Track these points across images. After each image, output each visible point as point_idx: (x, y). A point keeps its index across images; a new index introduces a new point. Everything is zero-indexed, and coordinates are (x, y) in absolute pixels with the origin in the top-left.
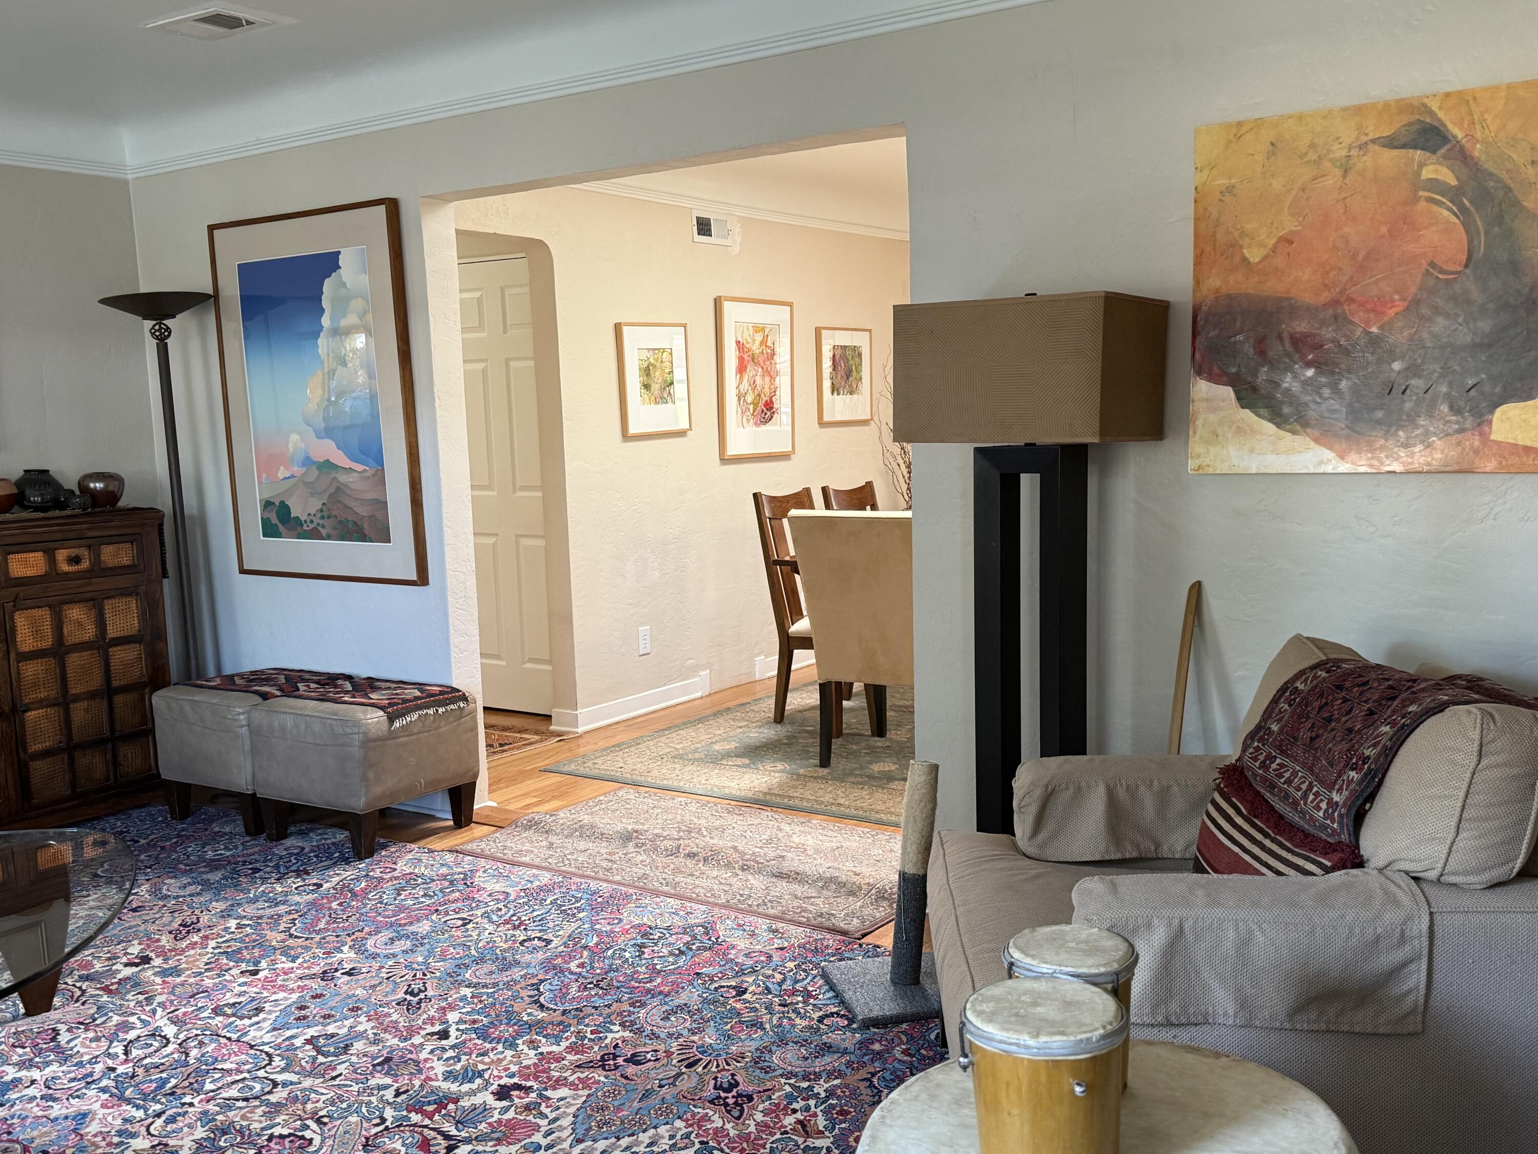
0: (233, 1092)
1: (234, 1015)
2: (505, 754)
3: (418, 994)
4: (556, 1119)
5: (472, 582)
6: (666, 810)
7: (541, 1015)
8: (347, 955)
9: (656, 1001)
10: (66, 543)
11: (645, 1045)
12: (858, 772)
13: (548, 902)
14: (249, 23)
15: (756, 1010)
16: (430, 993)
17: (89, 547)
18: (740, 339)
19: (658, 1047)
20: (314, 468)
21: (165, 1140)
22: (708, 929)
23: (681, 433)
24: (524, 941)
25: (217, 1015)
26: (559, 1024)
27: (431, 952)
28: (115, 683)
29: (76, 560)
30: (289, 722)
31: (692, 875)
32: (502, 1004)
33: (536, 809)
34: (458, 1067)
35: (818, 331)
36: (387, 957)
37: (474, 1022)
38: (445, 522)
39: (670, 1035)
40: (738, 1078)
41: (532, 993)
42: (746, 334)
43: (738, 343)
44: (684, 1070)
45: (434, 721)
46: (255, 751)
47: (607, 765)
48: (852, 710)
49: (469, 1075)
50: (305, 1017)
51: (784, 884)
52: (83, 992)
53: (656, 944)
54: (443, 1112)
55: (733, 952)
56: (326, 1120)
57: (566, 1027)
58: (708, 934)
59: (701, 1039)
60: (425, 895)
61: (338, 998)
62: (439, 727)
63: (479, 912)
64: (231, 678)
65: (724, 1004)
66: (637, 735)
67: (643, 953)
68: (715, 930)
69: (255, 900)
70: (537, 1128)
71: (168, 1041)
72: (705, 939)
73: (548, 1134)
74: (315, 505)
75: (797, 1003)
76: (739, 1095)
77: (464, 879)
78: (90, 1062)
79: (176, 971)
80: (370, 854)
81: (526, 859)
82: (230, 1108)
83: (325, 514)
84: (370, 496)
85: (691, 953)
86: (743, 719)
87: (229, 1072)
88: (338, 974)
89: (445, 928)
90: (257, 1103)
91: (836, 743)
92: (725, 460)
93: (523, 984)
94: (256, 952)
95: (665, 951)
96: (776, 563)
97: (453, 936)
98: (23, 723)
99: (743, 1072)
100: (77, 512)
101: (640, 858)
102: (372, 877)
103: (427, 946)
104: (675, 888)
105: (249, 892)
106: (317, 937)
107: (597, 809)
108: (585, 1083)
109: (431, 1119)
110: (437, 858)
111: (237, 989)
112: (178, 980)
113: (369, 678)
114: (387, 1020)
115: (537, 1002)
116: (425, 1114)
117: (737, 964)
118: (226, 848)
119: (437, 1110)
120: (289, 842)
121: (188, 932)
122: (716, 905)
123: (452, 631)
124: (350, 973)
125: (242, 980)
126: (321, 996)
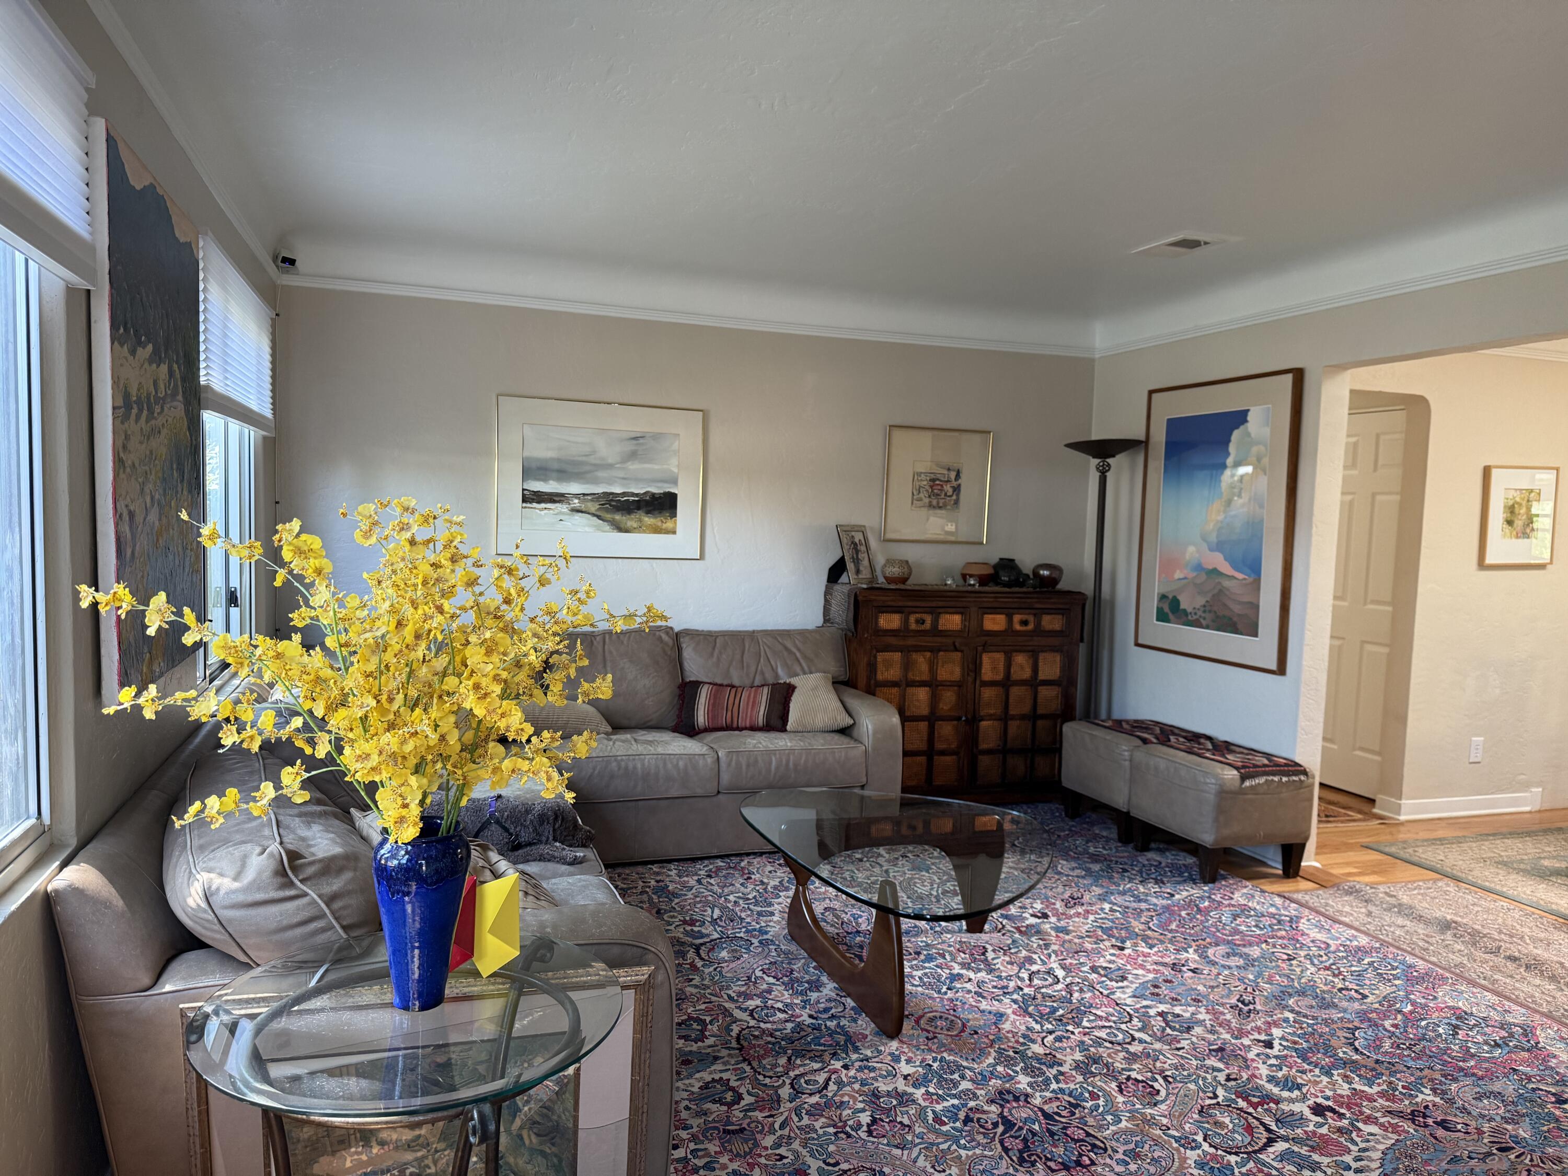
0: (1103, 1034)
1: (1105, 976)
2: (1329, 825)
3: (1248, 1005)
4: (1365, 1150)
6: (1488, 911)
7: (1356, 1057)
8: (1191, 955)
9: (1468, 1081)
10: (1021, 611)
11: (1456, 1115)
13: (1366, 961)
14: (1206, 243)
16: (1258, 1007)
17: (1035, 615)
19: (1468, 1122)
20: (1203, 573)
21: (1054, 1053)
22: (1527, 1032)
23: (1542, 567)
24: (1342, 989)
25: (1093, 972)
26: (1371, 1070)
27: (1260, 975)
28: (1040, 712)
29: (1025, 623)
30: (1162, 764)
31: (1512, 977)
32: (1321, 1036)
33: (1357, 879)
34: (1280, 1074)
36: (1224, 966)
37: (1295, 1043)
39: (1483, 1116)
41: (1348, 1035)
44: (1495, 1151)
45: (1278, 787)
46: (1132, 781)
47: (1427, 854)
49: (1290, 1084)
50: (1158, 995)
52: (1004, 926)
53: (1471, 1030)
54: (1266, 1107)
55: (1554, 1061)
56: (1170, 1079)
57: (1379, 1075)
58: (1526, 1036)
59: (1514, 1130)
60: (1256, 926)
61: (1184, 988)
62: (1281, 792)
63: (1303, 953)
64: (1119, 722)
65: (1542, 1107)
66: (1459, 834)
67: (1457, 1034)
68: (1534, 1035)
69: (1123, 893)
70: (1349, 1151)
71: (1059, 981)
72: (1524, 1040)
73: (1357, 1159)
74: (1200, 601)
77: (1291, 921)
78: (1006, 978)
79: (1065, 931)
80: (1213, 880)
81: (1347, 920)
82: (1100, 1045)
83: (1207, 608)
84: (1246, 599)
85: (1507, 1049)
87: (1100, 1018)
88: (1184, 969)
89: (1272, 958)
90: (1119, 1048)
93: (1340, 1025)
94: (1123, 933)
95: (1480, 1039)
97: (1279, 966)
98: (978, 728)
100: (1031, 590)
101: (1458, 947)
102: (1214, 900)
103: (1257, 968)
104: (1493, 984)
105: (1119, 885)
106: (1170, 935)
107: (1415, 892)
108: (1395, 1129)
109: (1255, 1109)
110: (1268, 898)
111: (1107, 957)
112: (1067, 937)
113: (1226, 742)
114: (1222, 1017)
115: (1352, 1044)
116: (1250, 1103)
117: (1557, 1073)
118: (1104, 848)
119: (1261, 1104)
120: (1150, 855)
121: (1075, 904)
122: (1536, 1011)
123: (1301, 716)
124: (1193, 971)
125: (1112, 951)
126: (1170, 982)
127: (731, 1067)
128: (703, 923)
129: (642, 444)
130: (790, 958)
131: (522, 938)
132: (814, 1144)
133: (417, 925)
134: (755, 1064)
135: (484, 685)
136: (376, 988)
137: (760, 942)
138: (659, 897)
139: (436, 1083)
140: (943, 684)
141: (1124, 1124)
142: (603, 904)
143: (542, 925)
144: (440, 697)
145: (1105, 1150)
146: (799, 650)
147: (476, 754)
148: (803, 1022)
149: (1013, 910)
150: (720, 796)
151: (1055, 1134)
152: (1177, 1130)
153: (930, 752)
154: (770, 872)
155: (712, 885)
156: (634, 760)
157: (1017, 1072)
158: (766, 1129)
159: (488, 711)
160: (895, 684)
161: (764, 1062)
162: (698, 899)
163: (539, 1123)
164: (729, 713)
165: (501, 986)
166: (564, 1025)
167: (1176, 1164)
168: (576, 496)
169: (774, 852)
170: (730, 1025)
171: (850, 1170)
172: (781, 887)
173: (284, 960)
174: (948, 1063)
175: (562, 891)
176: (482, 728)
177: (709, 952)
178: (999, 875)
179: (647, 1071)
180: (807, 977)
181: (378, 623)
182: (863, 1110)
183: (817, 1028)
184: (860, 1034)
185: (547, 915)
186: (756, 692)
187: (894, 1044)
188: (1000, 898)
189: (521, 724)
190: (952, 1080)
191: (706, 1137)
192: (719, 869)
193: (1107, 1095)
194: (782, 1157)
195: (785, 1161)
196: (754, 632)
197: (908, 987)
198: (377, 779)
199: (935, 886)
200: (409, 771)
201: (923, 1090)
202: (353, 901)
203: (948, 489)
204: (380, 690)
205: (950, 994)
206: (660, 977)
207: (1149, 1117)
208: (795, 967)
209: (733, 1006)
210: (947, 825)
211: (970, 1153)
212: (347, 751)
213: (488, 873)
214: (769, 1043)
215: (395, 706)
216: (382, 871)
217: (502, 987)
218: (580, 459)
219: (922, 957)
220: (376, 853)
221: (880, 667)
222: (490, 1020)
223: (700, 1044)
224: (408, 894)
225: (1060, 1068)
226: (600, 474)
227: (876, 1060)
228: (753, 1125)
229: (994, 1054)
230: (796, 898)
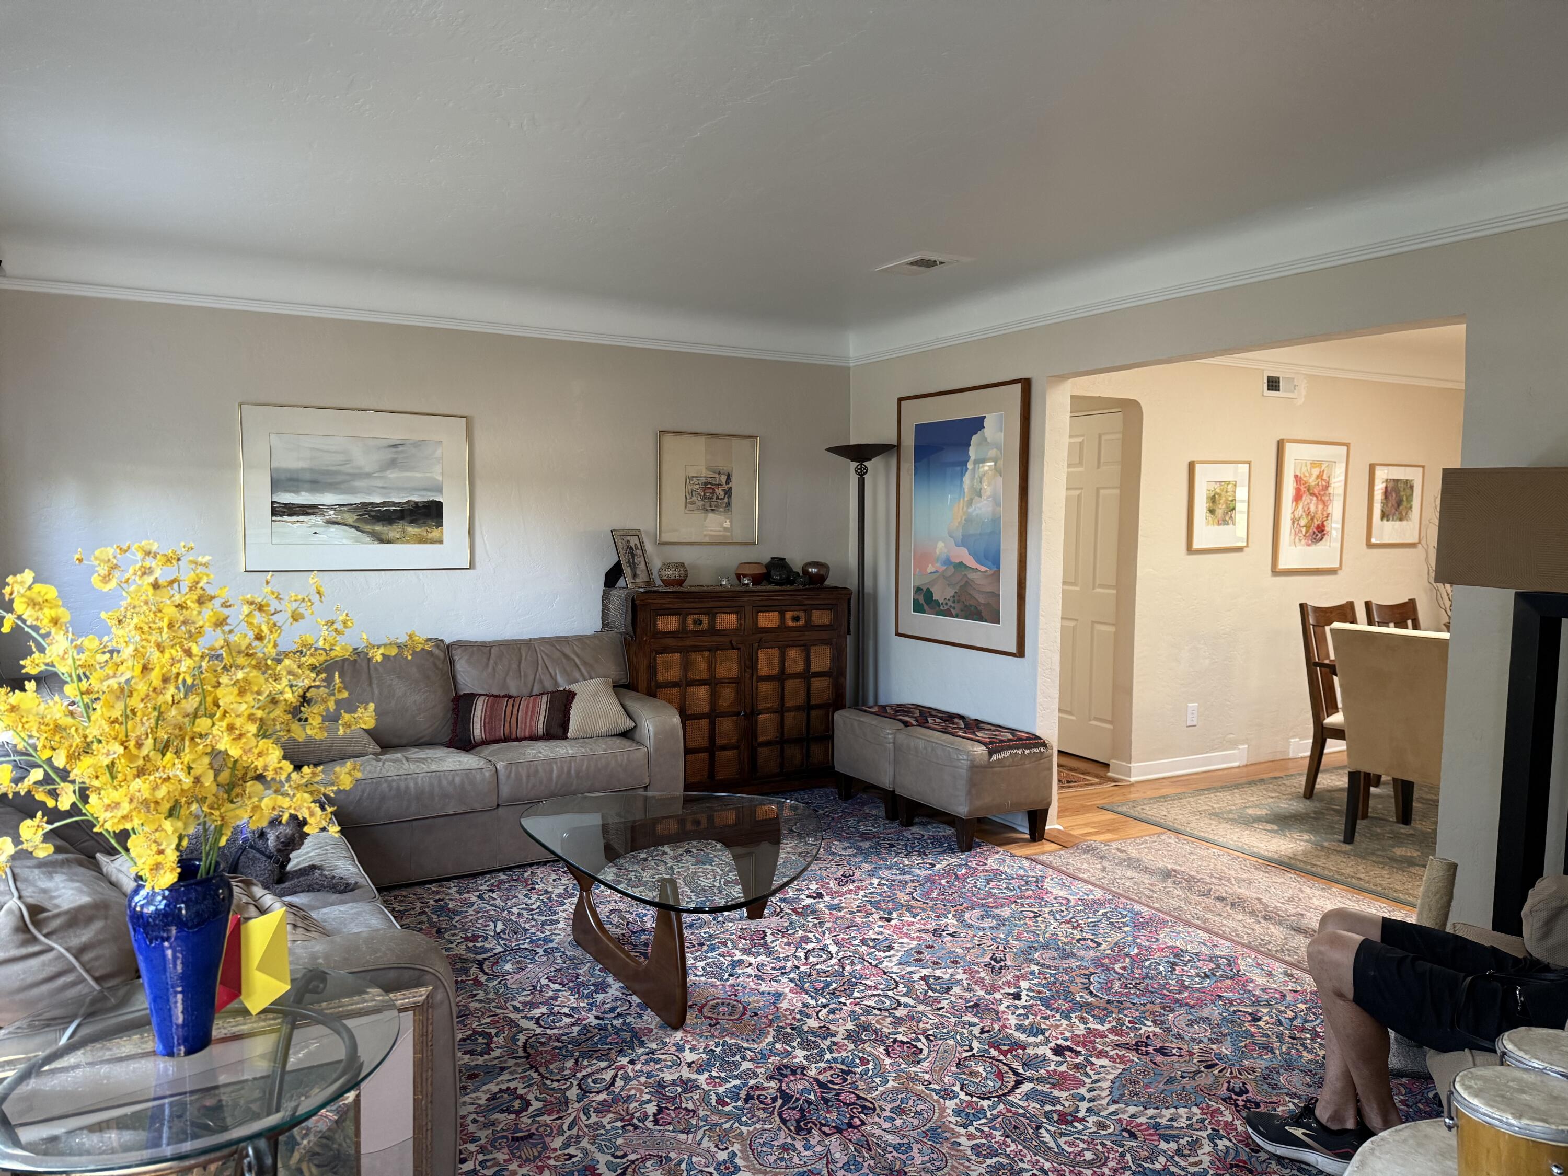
0: (872, 1002)
1: (874, 947)
2: (1071, 790)
3: (999, 962)
4: (1097, 1081)
5: (1057, 658)
6: (1201, 858)
7: (1091, 1000)
8: (950, 920)
9: (1182, 1010)
10: (793, 608)
11: (1172, 1042)
12: (1379, 853)
13: (1100, 913)
14: (941, 263)
15: (1268, 1036)
16: (1009, 963)
17: (805, 611)
18: (1298, 473)
19: (1182, 1046)
20: (952, 567)
21: (828, 1025)
22: (1231, 962)
23: (1239, 549)
24: (1080, 939)
25: (864, 945)
26: (1103, 1010)
27: (1010, 933)
28: (813, 702)
29: (796, 619)
30: (921, 745)
31: (1220, 915)
32: (1061, 984)
33: (1094, 838)
34: (1026, 1023)
35: (1372, 468)
36: (978, 928)
37: (1040, 992)
38: (1041, 612)
39: (1193, 1040)
40: (1248, 1087)
41: (1084, 981)
42: (1304, 469)
43: (1296, 476)
44: (1203, 1069)
45: (1021, 759)
46: (896, 762)
47: (1153, 811)
48: (1378, 796)
49: (1035, 1031)
50: (921, 960)
51: (1302, 938)
52: (782, 910)
53: (1186, 965)
54: (1014, 1053)
55: (1252, 985)
56: (932, 1038)
57: (1110, 1013)
58: (1230, 966)
59: (1218, 1049)
60: (1007, 888)
61: (943, 952)
62: (1024, 764)
63: (1047, 910)
64: (884, 707)
65: (1241, 1026)
66: (1179, 790)
67: (1175, 970)
68: (1236, 964)
69: (890, 868)
70: (1083, 1084)
71: (832, 957)
72: (1228, 969)
73: (1091, 1090)
74: (950, 592)
75: (1306, 1039)
76: (1248, 1101)
77: (1037, 881)
78: (784, 959)
79: (838, 908)
80: (969, 849)
81: (1085, 876)
82: (869, 1013)
83: (956, 599)
84: (988, 589)
85: (1215, 978)
86: (1275, 791)
87: (869, 987)
88: (944, 934)
89: (1020, 916)
90: (887, 1014)
91: (1361, 824)
92: (1276, 572)
93: (1078, 972)
94: (890, 905)
95: (1193, 972)
96: (1316, 664)
97: (1026, 924)
98: (756, 722)
99: (1253, 1084)
100: (801, 587)
101: (1176, 892)
102: (970, 867)
103: (1008, 927)
104: (1205, 923)
105: (887, 860)
106: (931, 904)
107: (1143, 846)
108: (1122, 1059)
109: (1005, 1056)
110: (1017, 862)
111: (877, 929)
112: (840, 914)
113: (976, 720)
114: (977, 976)
115: (1087, 988)
116: (1001, 1051)
117: (1254, 995)
118: (873, 826)
119: (1010, 1051)
120: (914, 829)
121: (847, 881)
122: (1239, 943)
123: (1039, 693)
124: (952, 935)
125: (880, 923)
126: (932, 947)
127: (518, 1076)
128: (485, 939)
129: (402, 452)
130: (575, 963)
131: (292, 971)
132: (602, 1140)
133: (179, 968)
134: (542, 1070)
135: (238, 725)
136: (136, 1037)
137: (545, 951)
138: (439, 917)
139: (206, 1127)
140: (722, 682)
141: (891, 1084)
142: (378, 930)
143: (314, 957)
144: (192, 739)
145: (874, 1109)
146: (578, 656)
147: (233, 794)
148: (589, 1025)
149: (791, 893)
150: (500, 809)
151: (829, 1101)
152: (938, 1084)
153: (712, 748)
154: (554, 880)
155: (494, 899)
156: (406, 779)
157: (794, 1048)
158: (555, 1132)
159: (244, 751)
160: (675, 684)
161: (551, 1067)
162: (480, 915)
163: (318, 1154)
164: (507, 725)
165: (272, 1022)
166: (340, 1053)
167: (937, 1114)
168: (332, 507)
169: (555, 860)
170: (516, 1035)
171: (637, 1160)
172: (566, 894)
173: (30, 1019)
174: (730, 1046)
175: (334, 920)
176: (238, 766)
177: (492, 966)
178: (777, 861)
179: (430, 1089)
180: (593, 980)
181: (122, 668)
182: (650, 1101)
183: (601, 1028)
184: (646, 1028)
185: (319, 946)
186: (535, 700)
187: (679, 1035)
188: (776, 883)
189: (279, 762)
190: (733, 1062)
191: (495, 1147)
192: (501, 882)
193: (876, 1058)
194: (571, 1156)
195: (574, 1160)
196: (530, 640)
197: (691, 979)
198: (128, 826)
199: (718, 878)
200: (162, 816)
201: (706, 1075)
202: (107, 951)
203: (720, 492)
204: (127, 736)
205: (732, 981)
206: (440, 996)
207: (913, 1075)
208: (580, 971)
209: (519, 1016)
210: (730, 817)
211: (751, 1129)
212: (93, 798)
213: (252, 910)
214: (556, 1048)
215: (144, 751)
216: (138, 919)
217: (274, 1022)
218: (334, 468)
219: (705, 948)
220: (130, 901)
221: (660, 668)
222: (262, 1056)
223: (486, 1057)
224: (168, 939)
225: (834, 1039)
226: (358, 484)
227: (662, 1051)
228: (541, 1130)
229: (772, 1033)
230: (580, 904)
